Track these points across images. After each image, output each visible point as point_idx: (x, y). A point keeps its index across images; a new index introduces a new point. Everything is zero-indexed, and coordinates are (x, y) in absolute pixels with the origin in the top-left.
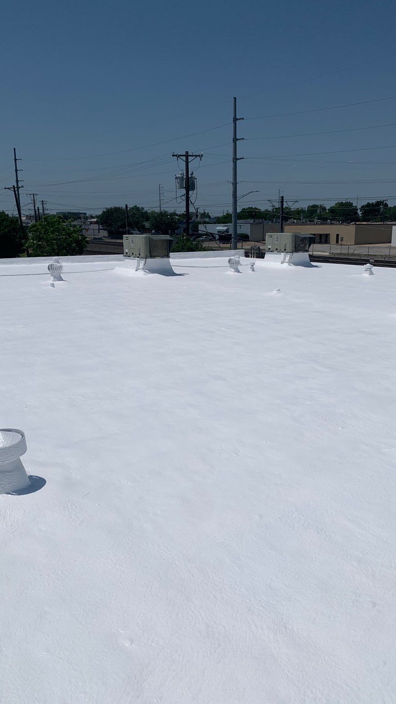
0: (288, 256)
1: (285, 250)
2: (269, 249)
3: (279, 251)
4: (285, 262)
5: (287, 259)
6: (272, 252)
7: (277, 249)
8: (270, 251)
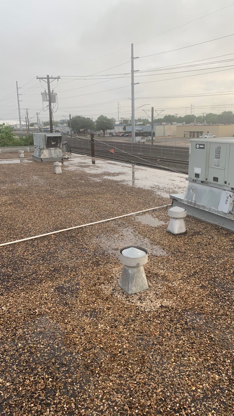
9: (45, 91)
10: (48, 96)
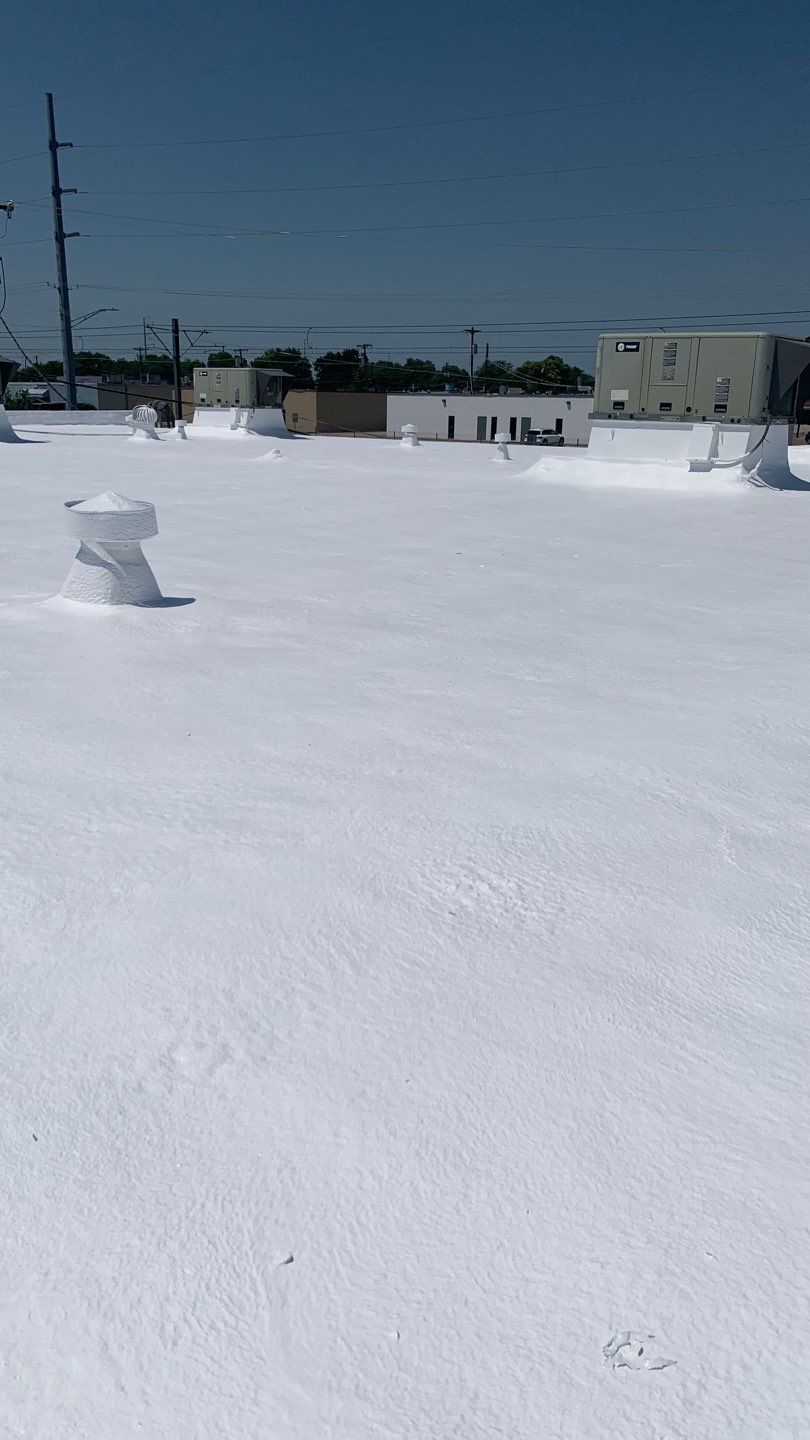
0: (245, 414)
1: (237, 401)
2: (203, 400)
3: (225, 405)
4: (238, 426)
5: (244, 420)
6: (208, 405)
7: (219, 401)
8: (205, 404)
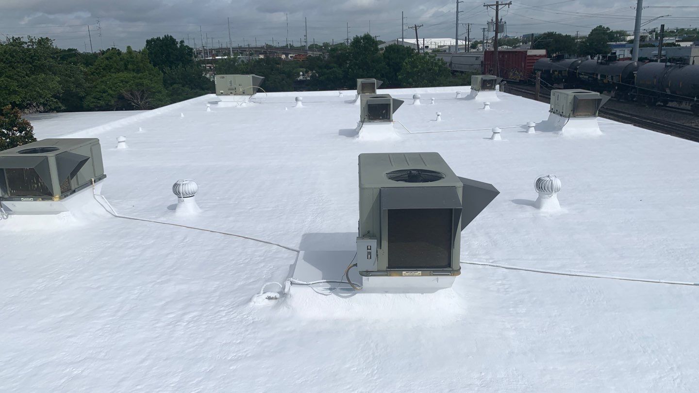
9: (492, 20)
10: (495, 25)
